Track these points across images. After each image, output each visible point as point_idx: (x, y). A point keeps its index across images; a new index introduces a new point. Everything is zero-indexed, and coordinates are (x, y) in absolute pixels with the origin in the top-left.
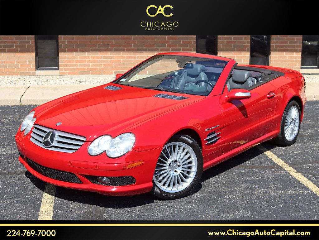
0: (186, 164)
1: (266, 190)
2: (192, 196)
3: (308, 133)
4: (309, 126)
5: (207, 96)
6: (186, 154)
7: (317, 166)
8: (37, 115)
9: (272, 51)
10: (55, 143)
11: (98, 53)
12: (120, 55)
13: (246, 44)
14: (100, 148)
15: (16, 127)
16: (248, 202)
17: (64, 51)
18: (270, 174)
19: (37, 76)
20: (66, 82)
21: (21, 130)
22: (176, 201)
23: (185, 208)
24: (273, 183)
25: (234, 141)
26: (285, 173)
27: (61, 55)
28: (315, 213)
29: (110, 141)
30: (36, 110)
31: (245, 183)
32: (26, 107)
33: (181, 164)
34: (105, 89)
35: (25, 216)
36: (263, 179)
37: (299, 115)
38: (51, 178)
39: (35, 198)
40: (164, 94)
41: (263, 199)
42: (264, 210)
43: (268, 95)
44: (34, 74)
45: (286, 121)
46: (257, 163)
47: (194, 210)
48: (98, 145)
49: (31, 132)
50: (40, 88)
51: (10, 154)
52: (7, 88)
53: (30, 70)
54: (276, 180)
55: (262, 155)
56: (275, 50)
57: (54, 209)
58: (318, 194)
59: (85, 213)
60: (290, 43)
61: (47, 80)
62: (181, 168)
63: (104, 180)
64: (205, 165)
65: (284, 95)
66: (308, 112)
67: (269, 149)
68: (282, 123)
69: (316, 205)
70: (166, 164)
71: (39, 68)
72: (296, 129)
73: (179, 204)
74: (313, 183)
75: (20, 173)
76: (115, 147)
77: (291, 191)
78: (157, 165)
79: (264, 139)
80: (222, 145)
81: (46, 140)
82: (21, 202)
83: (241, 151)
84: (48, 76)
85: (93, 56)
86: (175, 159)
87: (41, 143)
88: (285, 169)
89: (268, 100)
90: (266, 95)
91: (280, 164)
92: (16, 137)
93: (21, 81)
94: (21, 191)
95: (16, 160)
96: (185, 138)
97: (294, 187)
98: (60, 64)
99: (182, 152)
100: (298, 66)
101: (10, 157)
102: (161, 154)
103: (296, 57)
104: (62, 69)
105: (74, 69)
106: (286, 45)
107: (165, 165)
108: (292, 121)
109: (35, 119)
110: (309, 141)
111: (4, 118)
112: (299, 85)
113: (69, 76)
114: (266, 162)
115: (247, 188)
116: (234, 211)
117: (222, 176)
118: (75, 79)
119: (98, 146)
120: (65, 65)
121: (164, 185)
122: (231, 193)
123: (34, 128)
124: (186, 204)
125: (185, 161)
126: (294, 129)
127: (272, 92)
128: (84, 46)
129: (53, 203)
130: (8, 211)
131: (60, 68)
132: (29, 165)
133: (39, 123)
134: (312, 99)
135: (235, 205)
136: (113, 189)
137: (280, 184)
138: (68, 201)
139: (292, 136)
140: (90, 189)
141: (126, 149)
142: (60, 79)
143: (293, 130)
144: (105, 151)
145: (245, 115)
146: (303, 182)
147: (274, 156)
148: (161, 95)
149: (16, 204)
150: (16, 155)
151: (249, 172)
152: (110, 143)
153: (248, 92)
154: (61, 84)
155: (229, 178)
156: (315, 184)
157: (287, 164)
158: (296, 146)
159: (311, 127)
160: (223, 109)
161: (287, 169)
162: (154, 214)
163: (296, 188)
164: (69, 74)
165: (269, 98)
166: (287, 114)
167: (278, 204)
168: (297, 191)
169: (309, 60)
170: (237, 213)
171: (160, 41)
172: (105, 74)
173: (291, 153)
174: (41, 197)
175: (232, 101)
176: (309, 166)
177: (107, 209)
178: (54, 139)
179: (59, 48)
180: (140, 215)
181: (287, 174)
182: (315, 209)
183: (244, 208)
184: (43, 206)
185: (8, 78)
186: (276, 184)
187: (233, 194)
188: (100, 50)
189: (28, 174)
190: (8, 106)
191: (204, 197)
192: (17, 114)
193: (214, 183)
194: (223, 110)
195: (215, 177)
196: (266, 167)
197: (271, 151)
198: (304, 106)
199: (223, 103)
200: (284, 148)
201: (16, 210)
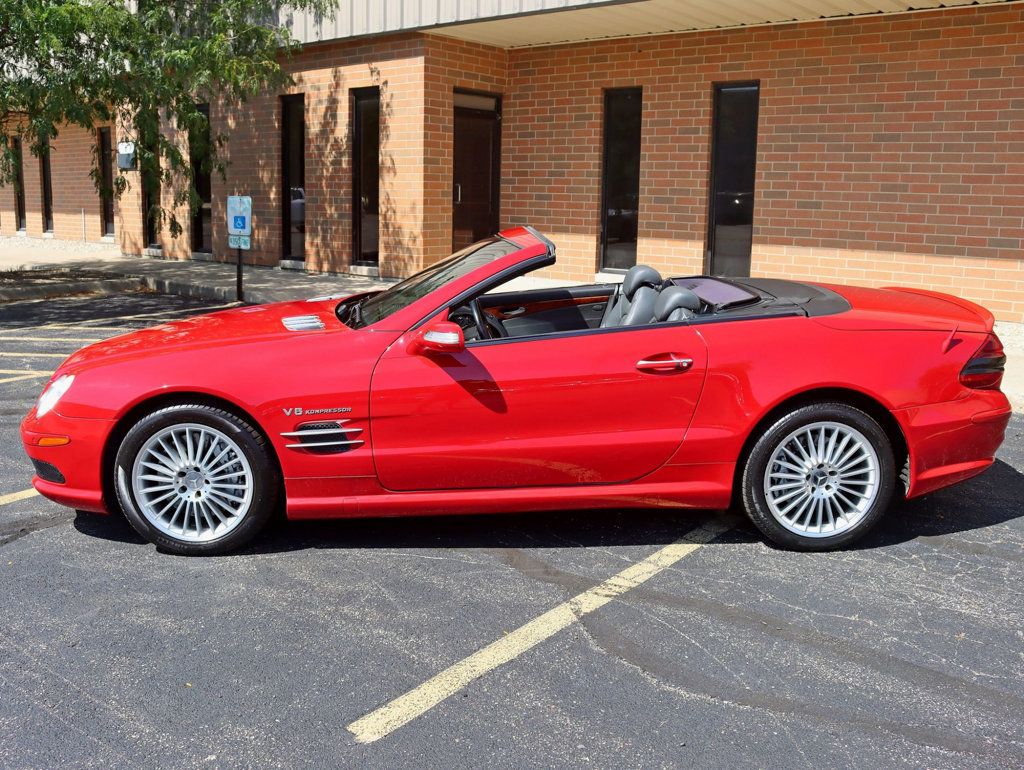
0: (223, 482)
27: (757, 250)
33: (211, 480)
43: (642, 362)
64: (294, 501)
91: (609, 582)
114: (599, 565)
117: (395, 553)
128: (808, 233)
147: (670, 561)
165: (646, 370)
171: (1001, 230)
179: (754, 236)
188: (842, 246)
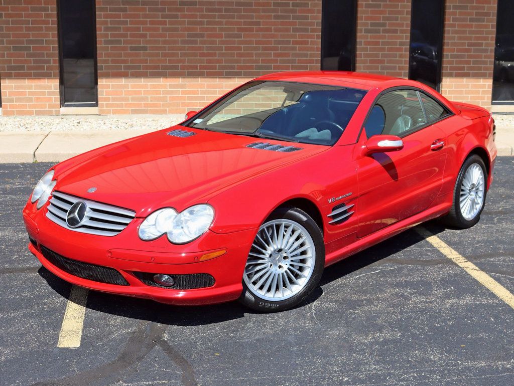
0: (296, 255)
1: (427, 299)
2: (307, 307)
3: (499, 208)
4: (501, 198)
5: (332, 146)
6: (297, 239)
7: (512, 260)
8: (57, 177)
9: (445, 76)
10: (85, 221)
11: (162, 79)
12: (197, 82)
13: (402, 64)
14: (158, 229)
15: (27, 198)
16: (396, 316)
17: (107, 76)
18: (434, 273)
19: (63, 117)
20: (110, 126)
21: (33, 201)
22: (281, 314)
23: (296, 326)
24: (439, 287)
25: (377, 220)
26: (458, 271)
27: (102, 82)
28: (506, 334)
29: (173, 217)
30: (57, 168)
31: (393, 287)
32: (44, 166)
33: (290, 255)
34: (169, 136)
35: (37, 337)
36: (423, 281)
37: (483, 178)
38: (80, 277)
39: (54, 309)
40: (263, 143)
41: (422, 312)
42: (423, 329)
43: (432, 146)
44: (57, 114)
45: (463, 188)
46: (414, 255)
47: (309, 329)
48: (154, 223)
49: (48, 203)
50: (67, 135)
51: (16, 241)
52: (14, 135)
53: (51, 106)
54: (444, 282)
55: (422, 242)
56: (450, 75)
57: (84, 327)
58: (511, 305)
59: (134, 333)
60: (475, 63)
61: (79, 123)
62: (288, 262)
63: (164, 279)
64: (328, 257)
65: (459, 145)
66: (502, 175)
67: (434, 233)
68: (456, 191)
69: (507, 322)
70: (264, 254)
71: (66, 103)
72: (480, 201)
73: (286, 319)
74: (504, 287)
75: (31, 270)
76: (182, 228)
77: (468, 300)
78: (250, 256)
79: (427, 217)
80: (357, 226)
81: (72, 216)
82: (31, 316)
83: (389, 235)
84: (80, 117)
85: (153, 85)
86: (279, 247)
87: (64, 220)
88: (460, 265)
89: (432, 154)
90: (430, 146)
91: (452, 258)
92: (24, 211)
93: (37, 125)
94: (32, 298)
95: (26, 250)
96: (294, 212)
97: (473, 293)
98: (99, 96)
99: (291, 236)
100: (487, 100)
101: (15, 245)
102: (257, 237)
103: (484, 86)
104: (103, 105)
105: (122, 105)
106: (467, 67)
107: (262, 256)
108: (472, 188)
109: (55, 183)
110: (499, 221)
111: (8, 184)
112: (484, 130)
113: (114, 116)
114: (429, 254)
115: (397, 294)
116: (374, 331)
117: (356, 276)
118: (124, 121)
119: (155, 225)
120: (107, 99)
121: (261, 288)
122: (370, 302)
123: (53, 198)
124: (297, 319)
125: (295, 250)
126: (476, 200)
127: (439, 140)
128: (139, 67)
129: (83, 318)
130: (11, 329)
131: (99, 103)
132: (44, 256)
133: (61, 189)
134: (508, 154)
135: (376, 321)
136: (178, 294)
137: (451, 289)
138: (107, 314)
139: (472, 212)
140: (142, 295)
141: (199, 230)
142: (100, 122)
143: (474, 203)
144: (165, 234)
145: (395, 177)
146: (487, 285)
147: (443, 244)
148: (257, 144)
149: (23, 319)
150: (25, 242)
151: (400, 269)
152: (174, 221)
153: (399, 140)
154: (101, 129)
155: (367, 278)
156: (507, 288)
157: (463, 256)
158: (479, 229)
159: (504, 199)
160: (358, 166)
161: (462, 265)
162: (245, 335)
163: (476, 294)
164: (115, 112)
165: (433, 150)
166: (464, 177)
167: (445, 321)
168: (478, 300)
169: (505, 90)
170: (378, 335)
171: (262, 59)
172: (172, 113)
173: (470, 239)
174: (64, 307)
175: (373, 155)
176: (498, 260)
177: (170, 326)
178: (84, 215)
179: (99, 71)
180: (222, 337)
181: (462, 272)
182: (506, 328)
183: (391, 326)
184: (66, 322)
185: (16, 120)
186: (444, 289)
187: (373, 303)
189: (43, 271)
190: (14, 164)
191: (327, 308)
192: (29, 176)
193: (343, 286)
194: (358, 169)
195: (344, 277)
196: (429, 261)
197: (438, 237)
198: (493, 164)
199: (358, 158)
200: (459, 231)
201: (23, 327)
